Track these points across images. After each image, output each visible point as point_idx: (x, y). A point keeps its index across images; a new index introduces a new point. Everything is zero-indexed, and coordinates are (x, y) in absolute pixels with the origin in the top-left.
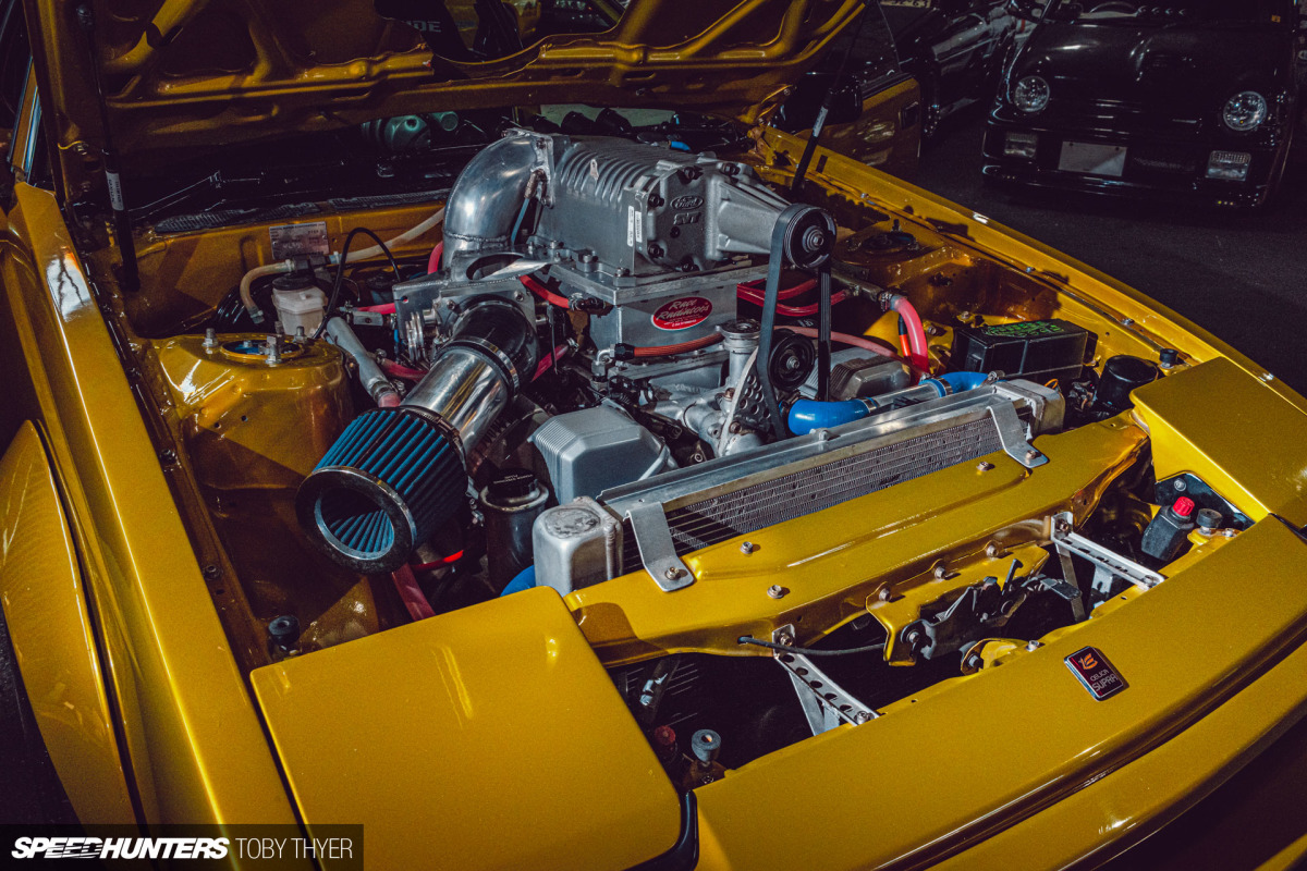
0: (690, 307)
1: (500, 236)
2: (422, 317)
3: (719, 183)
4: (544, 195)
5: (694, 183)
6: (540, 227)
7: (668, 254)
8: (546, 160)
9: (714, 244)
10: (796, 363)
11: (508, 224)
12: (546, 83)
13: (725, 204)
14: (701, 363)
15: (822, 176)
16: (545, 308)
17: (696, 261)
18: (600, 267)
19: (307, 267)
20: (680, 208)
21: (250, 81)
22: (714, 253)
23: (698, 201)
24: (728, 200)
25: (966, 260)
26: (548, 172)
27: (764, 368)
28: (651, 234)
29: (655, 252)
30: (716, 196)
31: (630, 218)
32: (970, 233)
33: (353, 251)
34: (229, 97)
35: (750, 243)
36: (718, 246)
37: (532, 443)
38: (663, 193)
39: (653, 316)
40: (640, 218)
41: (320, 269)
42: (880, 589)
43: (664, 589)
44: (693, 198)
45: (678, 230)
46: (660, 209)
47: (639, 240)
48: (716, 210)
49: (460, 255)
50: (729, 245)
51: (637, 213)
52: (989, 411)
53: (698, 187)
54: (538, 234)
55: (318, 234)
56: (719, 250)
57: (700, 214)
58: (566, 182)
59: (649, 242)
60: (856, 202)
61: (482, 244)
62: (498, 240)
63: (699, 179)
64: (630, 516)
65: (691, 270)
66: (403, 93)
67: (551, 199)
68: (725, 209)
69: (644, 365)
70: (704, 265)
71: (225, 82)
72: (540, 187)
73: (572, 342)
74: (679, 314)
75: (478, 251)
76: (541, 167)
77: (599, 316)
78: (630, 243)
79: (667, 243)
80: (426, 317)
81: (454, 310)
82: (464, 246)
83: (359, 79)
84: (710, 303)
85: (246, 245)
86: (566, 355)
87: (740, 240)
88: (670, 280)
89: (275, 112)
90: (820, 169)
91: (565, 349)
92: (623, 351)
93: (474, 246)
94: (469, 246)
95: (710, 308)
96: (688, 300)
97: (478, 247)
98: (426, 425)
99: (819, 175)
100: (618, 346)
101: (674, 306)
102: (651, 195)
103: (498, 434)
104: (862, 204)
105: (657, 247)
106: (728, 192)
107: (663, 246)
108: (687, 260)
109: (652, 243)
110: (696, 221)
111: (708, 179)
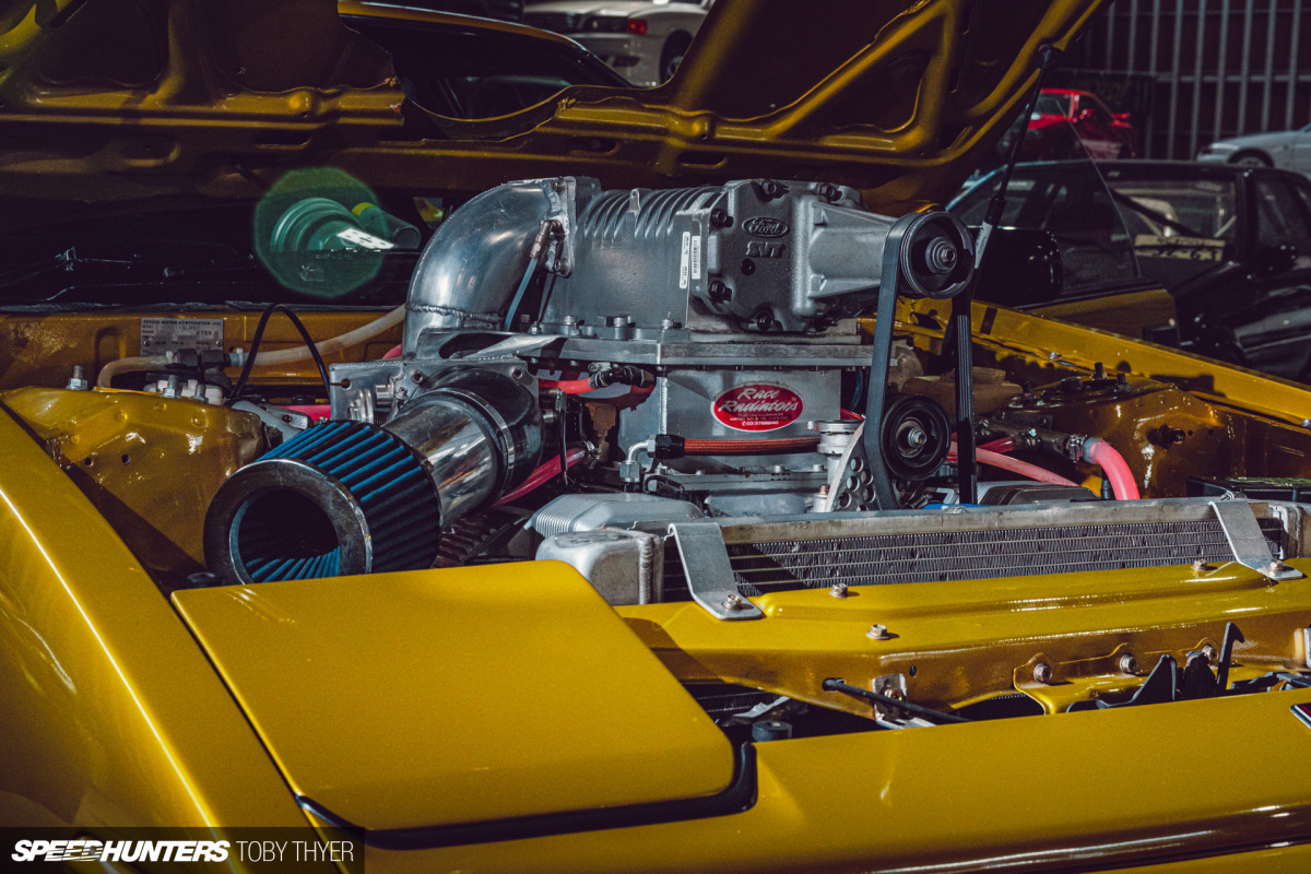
0: (769, 400)
1: (491, 313)
2: (374, 396)
3: (810, 203)
4: (559, 256)
5: (776, 201)
6: (549, 310)
7: (735, 299)
8: (565, 208)
9: (805, 290)
10: (921, 437)
11: (501, 299)
12: (562, 159)
13: (820, 231)
14: (784, 485)
15: (991, 337)
16: (553, 397)
17: (778, 316)
18: (638, 333)
19: (196, 364)
20: (756, 234)
21: (153, 101)
22: (804, 302)
23: (781, 228)
24: (823, 224)
25: (1212, 418)
26: (565, 225)
27: (874, 444)
28: (713, 264)
29: (719, 295)
30: (806, 222)
31: (685, 248)
32: (1217, 387)
33: (265, 350)
34: (117, 121)
35: (855, 277)
36: (809, 293)
37: (532, 529)
38: (732, 210)
39: (713, 404)
40: (699, 244)
41: (214, 370)
42: (1035, 664)
43: (719, 616)
44: (774, 223)
45: (753, 264)
46: (727, 231)
47: (697, 276)
48: (806, 239)
49: (430, 335)
50: (825, 287)
51: (694, 238)
52: (1211, 507)
53: (781, 207)
54: (546, 320)
55: (211, 337)
56: (811, 298)
57: (783, 248)
58: (590, 233)
59: (711, 275)
60: (1042, 364)
61: (464, 320)
62: (488, 317)
63: (783, 198)
64: (675, 533)
65: (769, 330)
66: (355, 150)
67: (569, 264)
68: (819, 240)
69: (699, 473)
70: (788, 322)
71: (115, 99)
72: (552, 249)
73: (591, 447)
74: (752, 407)
75: (458, 329)
76: (558, 218)
77: (633, 408)
78: (683, 284)
79: (736, 281)
80: (380, 395)
81: (421, 385)
82: (436, 321)
83: (299, 117)
84: (799, 400)
85: (105, 341)
86: (580, 463)
87: (840, 277)
88: (739, 343)
89: (173, 155)
90: (986, 329)
91: (582, 453)
92: (668, 443)
93: (451, 322)
94: (443, 322)
95: (800, 408)
96: (767, 388)
97: (457, 324)
98: (392, 439)
99: (984, 336)
100: (659, 438)
101: (745, 393)
102: (714, 211)
103: (477, 544)
104: (1050, 365)
105: (721, 286)
106: (823, 213)
107: (730, 285)
108: (765, 311)
109: (715, 278)
110: (779, 255)
111: (795, 200)
